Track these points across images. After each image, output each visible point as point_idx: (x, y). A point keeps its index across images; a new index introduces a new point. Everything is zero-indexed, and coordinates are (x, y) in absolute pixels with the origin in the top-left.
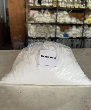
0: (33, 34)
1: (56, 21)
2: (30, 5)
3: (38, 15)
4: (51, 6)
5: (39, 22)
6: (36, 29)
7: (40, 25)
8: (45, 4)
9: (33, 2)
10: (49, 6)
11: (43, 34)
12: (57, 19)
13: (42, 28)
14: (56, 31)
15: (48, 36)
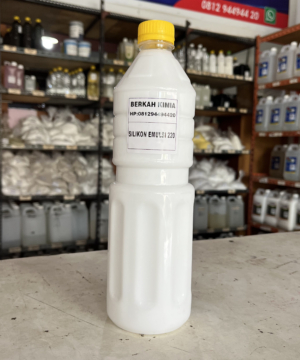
0: (19, 187)
1: (100, 144)
2: (11, 91)
3: (38, 122)
4: (79, 98)
5: (40, 146)
6: (30, 168)
7: (43, 156)
8: (60, 91)
9: (19, 82)
10: (74, 97)
11: (56, 184)
12: (101, 137)
13: (53, 167)
14: (100, 174)
15: (75, 191)
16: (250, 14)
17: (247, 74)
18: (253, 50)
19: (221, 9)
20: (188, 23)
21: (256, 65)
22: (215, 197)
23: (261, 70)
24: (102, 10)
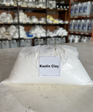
10: (9, 5)
22: (57, 38)
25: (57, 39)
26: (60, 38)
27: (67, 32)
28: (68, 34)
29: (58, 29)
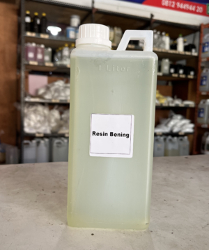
16: (196, 9)
17: (193, 50)
18: (198, 34)
19: (176, 6)
20: (152, 16)
21: (200, 44)
23: (204, 48)
24: (93, 8)
25: (170, 140)
26: (175, 138)
27: (192, 126)
28: (194, 128)
29: (171, 117)
